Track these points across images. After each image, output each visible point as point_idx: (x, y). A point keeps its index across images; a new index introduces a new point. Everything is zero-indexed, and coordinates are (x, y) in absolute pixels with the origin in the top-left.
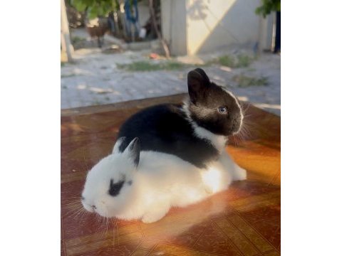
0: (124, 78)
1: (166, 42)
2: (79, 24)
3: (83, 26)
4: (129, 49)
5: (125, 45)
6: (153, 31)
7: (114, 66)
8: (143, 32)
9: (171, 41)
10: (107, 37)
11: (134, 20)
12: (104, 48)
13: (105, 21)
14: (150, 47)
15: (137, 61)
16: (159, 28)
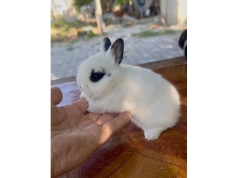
0: (136, 42)
1: (163, 17)
2: (108, 10)
3: (110, 11)
4: (139, 23)
5: (136, 21)
6: (155, 10)
7: (129, 35)
8: (148, 12)
9: (167, 16)
10: (125, 17)
11: (142, 4)
12: (123, 24)
13: (124, 7)
14: (152, 21)
15: (144, 30)
16: (159, 8)
